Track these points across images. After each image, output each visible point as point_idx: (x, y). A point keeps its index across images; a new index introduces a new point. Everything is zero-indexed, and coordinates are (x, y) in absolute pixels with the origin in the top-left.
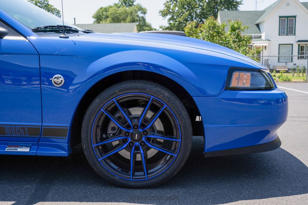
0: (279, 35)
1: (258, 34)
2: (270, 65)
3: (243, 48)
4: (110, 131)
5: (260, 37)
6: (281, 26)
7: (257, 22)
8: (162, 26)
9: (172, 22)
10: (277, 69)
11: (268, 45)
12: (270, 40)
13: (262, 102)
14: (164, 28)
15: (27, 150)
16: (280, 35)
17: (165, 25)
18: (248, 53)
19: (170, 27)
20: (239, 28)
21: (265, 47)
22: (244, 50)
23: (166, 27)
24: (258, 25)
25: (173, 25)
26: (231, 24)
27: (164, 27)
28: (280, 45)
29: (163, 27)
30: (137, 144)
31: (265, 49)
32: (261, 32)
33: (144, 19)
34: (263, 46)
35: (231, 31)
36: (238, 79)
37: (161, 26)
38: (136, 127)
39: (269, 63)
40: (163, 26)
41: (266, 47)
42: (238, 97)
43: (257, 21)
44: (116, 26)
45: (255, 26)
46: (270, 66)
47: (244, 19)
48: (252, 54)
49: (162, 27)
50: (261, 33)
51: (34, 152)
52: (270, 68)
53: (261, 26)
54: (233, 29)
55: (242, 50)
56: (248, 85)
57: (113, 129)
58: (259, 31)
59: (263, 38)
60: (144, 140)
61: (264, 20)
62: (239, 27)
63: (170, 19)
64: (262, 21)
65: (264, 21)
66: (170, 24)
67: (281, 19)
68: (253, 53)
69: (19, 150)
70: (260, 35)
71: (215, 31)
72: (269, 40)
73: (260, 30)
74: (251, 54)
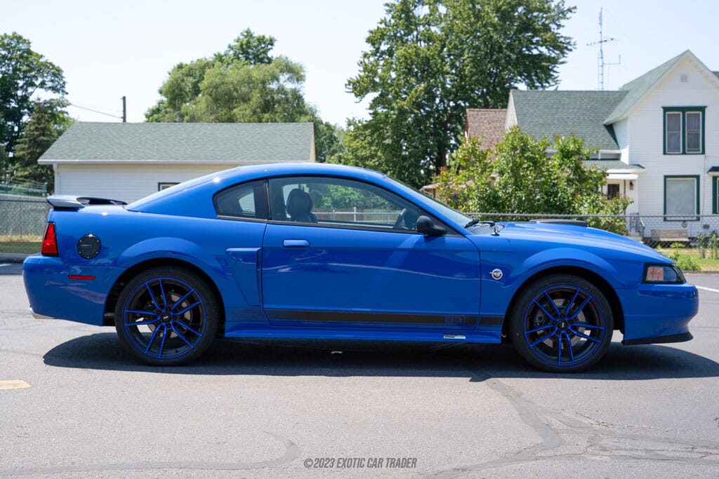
0: (665, 153)
1: (612, 148)
2: (644, 228)
3: (592, 198)
4: (537, 320)
5: (617, 158)
6: (668, 130)
7: (608, 120)
8: (354, 119)
9: (380, 110)
10: (663, 237)
11: (639, 177)
12: (643, 166)
13: (669, 296)
14: (360, 125)
15: (464, 338)
16: (667, 152)
17: (360, 118)
18: (602, 208)
19: (373, 122)
20: (578, 152)
21: (631, 184)
22: (593, 201)
23: (365, 123)
24: (610, 128)
25: (382, 116)
26: (561, 143)
27: (359, 122)
28: (668, 179)
29: (357, 122)
30: (563, 332)
31: (631, 189)
32: (619, 144)
33: (298, 97)
34: (625, 181)
35: (562, 159)
36: (653, 273)
37: (351, 119)
38: (563, 316)
39: (641, 223)
40: (357, 120)
41: (634, 183)
42: (653, 289)
43: (607, 117)
44: (265, 130)
45: (603, 128)
46: (645, 231)
47: (575, 110)
48: (612, 211)
49: (355, 123)
50: (619, 148)
51: (470, 340)
52: (645, 236)
53: (618, 131)
54: (566, 154)
55: (589, 201)
56: (661, 279)
57: (540, 318)
58: (613, 141)
59: (625, 158)
60: (569, 328)
61: (625, 116)
62: (578, 149)
63: (376, 103)
64: (621, 118)
65: (626, 119)
66: (375, 114)
67: (668, 115)
68: (614, 209)
69: (456, 338)
70: (617, 152)
71: (527, 158)
72: (639, 166)
73: (615, 139)
74: (610, 211)
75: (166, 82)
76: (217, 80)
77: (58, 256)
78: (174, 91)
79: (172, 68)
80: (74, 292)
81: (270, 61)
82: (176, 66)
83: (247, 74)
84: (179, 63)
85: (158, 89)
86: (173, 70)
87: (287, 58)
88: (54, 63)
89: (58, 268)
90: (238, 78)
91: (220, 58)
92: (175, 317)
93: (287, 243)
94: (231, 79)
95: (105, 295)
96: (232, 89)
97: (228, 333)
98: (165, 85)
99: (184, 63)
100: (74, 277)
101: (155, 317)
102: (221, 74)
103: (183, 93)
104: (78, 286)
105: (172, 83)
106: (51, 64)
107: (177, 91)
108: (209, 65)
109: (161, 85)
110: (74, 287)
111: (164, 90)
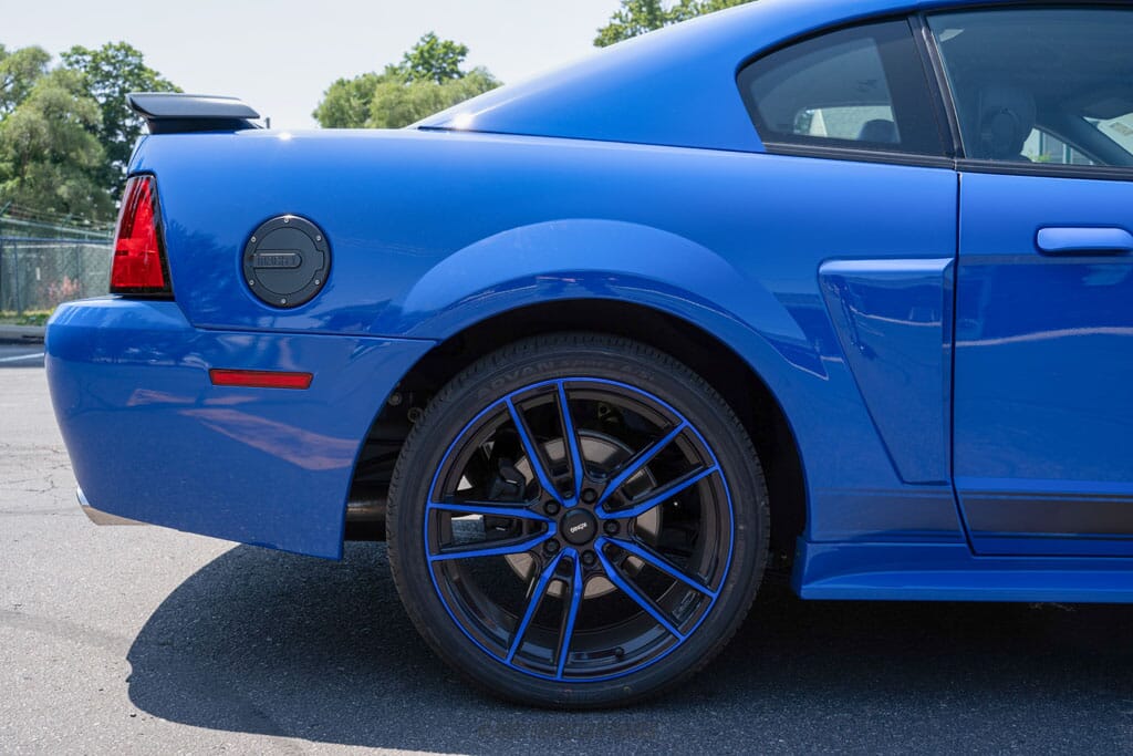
75: (322, 102)
76: (393, 97)
77: (172, 299)
78: (333, 114)
79: (329, 85)
80: (223, 425)
81: (461, 76)
82: (334, 82)
83: (433, 91)
84: (338, 78)
85: (311, 111)
86: (331, 90)
87: (485, 68)
88: (173, 83)
89: (173, 344)
90: (421, 95)
91: (393, 71)
92: (612, 527)
93: (1053, 238)
94: (412, 97)
95: (353, 445)
96: (412, 110)
97: (813, 585)
98: (321, 107)
99: (345, 78)
100: (227, 375)
101: (537, 527)
102: (398, 90)
103: (346, 116)
104: (240, 407)
105: (331, 103)
106: (170, 84)
107: (337, 115)
108: (381, 80)
109: (316, 107)
110: (226, 410)
111: (320, 112)
